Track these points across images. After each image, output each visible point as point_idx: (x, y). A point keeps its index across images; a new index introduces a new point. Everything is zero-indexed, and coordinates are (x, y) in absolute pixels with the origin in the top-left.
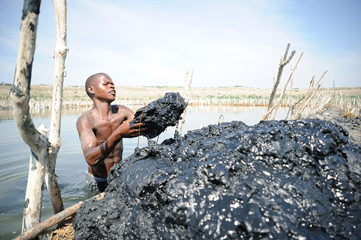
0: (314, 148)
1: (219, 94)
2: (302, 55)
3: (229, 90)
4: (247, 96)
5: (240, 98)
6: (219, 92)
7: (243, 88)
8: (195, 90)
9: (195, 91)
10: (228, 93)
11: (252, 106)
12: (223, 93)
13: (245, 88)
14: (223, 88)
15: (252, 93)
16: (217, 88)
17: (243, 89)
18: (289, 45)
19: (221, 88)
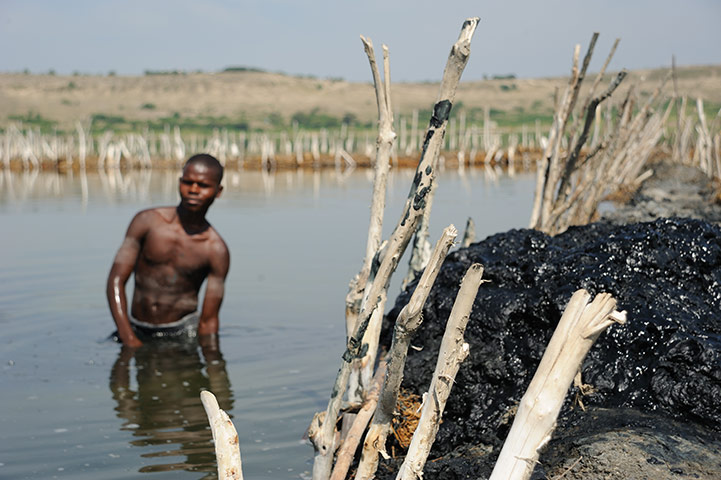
0: (697, 257)
1: (149, 107)
2: (616, 46)
3: (201, 89)
4: (287, 115)
5: (254, 124)
6: (150, 98)
7: (264, 77)
8: (20, 87)
9: (23, 94)
10: (196, 104)
11: (344, 166)
12: (169, 101)
13: (277, 79)
14: (167, 80)
15: (307, 101)
16: (137, 80)
17: (262, 84)
18: (596, 36)
19: (159, 79)
